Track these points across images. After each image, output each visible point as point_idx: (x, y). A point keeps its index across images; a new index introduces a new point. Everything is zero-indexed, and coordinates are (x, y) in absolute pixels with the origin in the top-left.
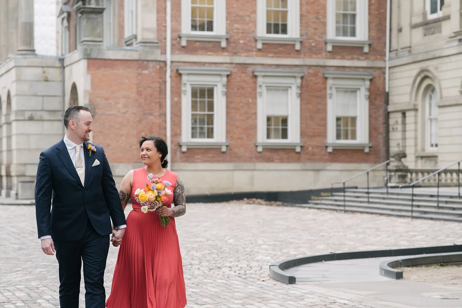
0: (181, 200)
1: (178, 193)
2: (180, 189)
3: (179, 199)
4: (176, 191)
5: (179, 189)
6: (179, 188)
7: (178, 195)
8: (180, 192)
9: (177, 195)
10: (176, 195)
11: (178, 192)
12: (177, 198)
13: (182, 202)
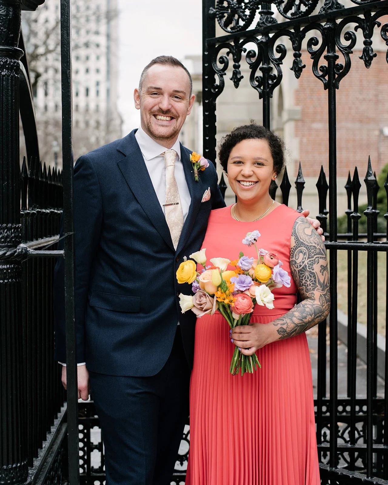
0: (308, 283)
1: (300, 266)
2: (305, 254)
3: (304, 281)
4: (294, 259)
5: (301, 255)
6: (301, 252)
7: (301, 270)
8: (306, 262)
9: (297, 270)
10: (295, 270)
11: (298, 261)
12: (300, 276)
13: (314, 289)
